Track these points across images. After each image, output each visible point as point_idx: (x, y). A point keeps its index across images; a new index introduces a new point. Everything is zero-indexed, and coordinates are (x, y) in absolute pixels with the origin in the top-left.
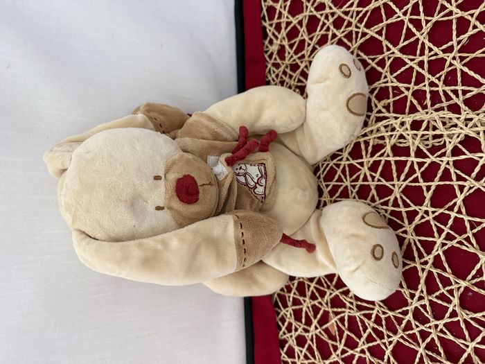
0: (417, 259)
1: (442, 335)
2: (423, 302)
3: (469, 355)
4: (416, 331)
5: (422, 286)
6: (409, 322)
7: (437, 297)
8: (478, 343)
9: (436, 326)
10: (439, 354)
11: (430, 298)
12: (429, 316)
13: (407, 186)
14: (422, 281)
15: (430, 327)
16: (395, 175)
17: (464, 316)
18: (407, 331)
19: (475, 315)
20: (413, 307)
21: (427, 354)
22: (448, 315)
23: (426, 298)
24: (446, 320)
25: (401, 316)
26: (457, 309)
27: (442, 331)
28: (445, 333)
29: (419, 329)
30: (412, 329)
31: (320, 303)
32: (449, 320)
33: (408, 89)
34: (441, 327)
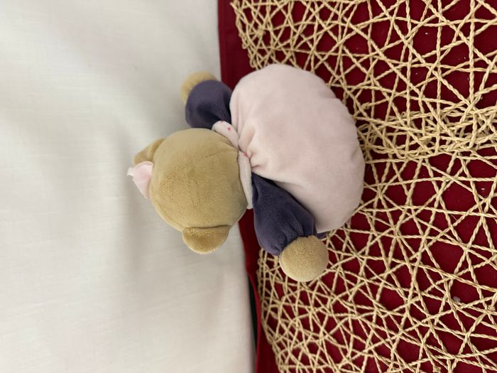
0: (406, 258)
1: (440, 329)
2: (417, 299)
3: (467, 345)
4: (414, 327)
5: (414, 283)
6: (407, 320)
7: (430, 293)
8: (472, 333)
9: (433, 321)
10: (440, 347)
11: (423, 294)
12: (425, 311)
13: (389, 187)
14: (413, 279)
15: (427, 323)
16: (376, 178)
17: (457, 307)
18: (407, 328)
19: (466, 306)
20: (409, 304)
21: (429, 349)
22: (441, 308)
23: (419, 295)
24: (441, 314)
25: (399, 314)
26: (448, 302)
27: (438, 325)
28: (442, 327)
29: (417, 325)
30: (411, 326)
31: (324, 310)
32: (444, 314)
33: (390, 94)
34: (437, 321)
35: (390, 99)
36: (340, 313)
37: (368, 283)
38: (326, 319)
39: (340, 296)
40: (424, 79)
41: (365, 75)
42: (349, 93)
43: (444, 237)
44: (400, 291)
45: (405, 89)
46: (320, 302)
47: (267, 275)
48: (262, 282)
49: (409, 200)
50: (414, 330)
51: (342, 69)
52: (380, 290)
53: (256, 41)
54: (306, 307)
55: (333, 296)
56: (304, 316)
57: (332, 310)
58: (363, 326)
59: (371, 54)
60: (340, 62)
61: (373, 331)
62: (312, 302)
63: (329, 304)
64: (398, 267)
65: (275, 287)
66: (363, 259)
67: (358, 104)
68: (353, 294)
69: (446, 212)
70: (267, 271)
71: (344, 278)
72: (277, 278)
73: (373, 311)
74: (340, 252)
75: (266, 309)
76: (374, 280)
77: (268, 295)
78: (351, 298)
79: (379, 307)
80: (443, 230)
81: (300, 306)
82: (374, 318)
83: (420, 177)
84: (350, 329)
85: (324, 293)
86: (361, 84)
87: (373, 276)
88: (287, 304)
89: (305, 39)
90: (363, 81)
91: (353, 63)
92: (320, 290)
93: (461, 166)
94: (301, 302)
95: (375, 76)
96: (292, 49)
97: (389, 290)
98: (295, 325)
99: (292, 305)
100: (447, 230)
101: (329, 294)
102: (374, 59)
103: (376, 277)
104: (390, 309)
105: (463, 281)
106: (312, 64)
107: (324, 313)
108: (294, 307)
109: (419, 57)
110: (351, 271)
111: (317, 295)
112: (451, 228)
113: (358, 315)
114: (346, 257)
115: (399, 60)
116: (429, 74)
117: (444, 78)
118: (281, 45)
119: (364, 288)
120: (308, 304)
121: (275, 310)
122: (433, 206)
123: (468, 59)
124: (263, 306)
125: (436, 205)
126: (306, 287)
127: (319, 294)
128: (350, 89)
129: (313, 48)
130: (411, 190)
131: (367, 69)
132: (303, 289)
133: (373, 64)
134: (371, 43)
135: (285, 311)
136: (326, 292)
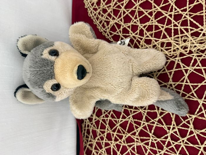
1: (187, 145)
2: (175, 130)
3: (202, 152)
4: (173, 146)
5: (173, 122)
6: (169, 142)
7: (181, 126)
9: (183, 141)
11: (178, 127)
12: (179, 136)
13: (160, 74)
14: (173, 119)
15: (180, 142)
17: (196, 132)
18: (169, 147)
19: (201, 131)
20: (170, 134)
22: (188, 133)
23: (176, 128)
24: (188, 136)
25: (164, 140)
26: (193, 130)
27: (186, 143)
28: (188, 144)
29: (175, 144)
30: (171, 145)
31: (120, 142)
32: (189, 136)
33: (163, 27)
34: (185, 141)
35: (163, 30)
36: (130, 143)
37: (148, 125)
38: (121, 147)
39: (131, 133)
40: (181, 19)
41: (150, 19)
42: (141, 27)
43: (189, 97)
44: (165, 127)
45: (171, 24)
46: (118, 138)
47: (88, 126)
48: (85, 130)
49: (171, 80)
50: (172, 147)
51: (138, 16)
52: (154, 128)
53: (93, 5)
54: (109, 142)
55: (127, 134)
56: (108, 147)
57: (125, 142)
58: (143, 149)
59: (153, 9)
60: (137, 13)
61: (149, 151)
62: (113, 139)
63: (124, 138)
64: (164, 114)
65: (92, 132)
66: (145, 112)
67: (146, 32)
68: (139, 131)
69: (190, 84)
70: (89, 123)
71: (133, 123)
72: (94, 127)
73: (149, 139)
74: (131, 110)
75: (86, 145)
76: (151, 123)
77: (87, 137)
78: (137, 134)
79: (153, 137)
80: (188, 94)
81: (106, 142)
82: (150, 143)
83: (176, 68)
84: (135, 151)
85: (121, 133)
86: (148, 23)
87: (151, 120)
88: (99, 141)
89: (119, 4)
90: (149, 21)
91: (144, 13)
92: (119, 131)
93: (197, 62)
94: (107, 139)
95: (155, 19)
96: (112, 7)
97: (160, 127)
98: (102, 153)
99: (101, 142)
100: (191, 93)
101: (124, 133)
102: (155, 12)
103: (152, 121)
104: (159, 137)
105: (200, 118)
106: (122, 14)
107: (120, 144)
108: (103, 143)
109: (178, 9)
110: (138, 119)
111: (117, 135)
112: (193, 92)
113: (141, 143)
114: (134, 112)
115: (168, 11)
116: (183, 17)
117: (191, 18)
118: (106, 6)
119: (145, 128)
120: (111, 140)
121: (91, 145)
122: (183, 82)
123: (203, 10)
124: (84, 144)
125: (185, 81)
126: (110, 131)
127: (118, 134)
128: (142, 26)
129: (123, 7)
130: (172, 75)
131: (151, 16)
132: (109, 132)
133: (154, 14)
134: (153, 4)
135: (97, 146)
136: (122, 132)
